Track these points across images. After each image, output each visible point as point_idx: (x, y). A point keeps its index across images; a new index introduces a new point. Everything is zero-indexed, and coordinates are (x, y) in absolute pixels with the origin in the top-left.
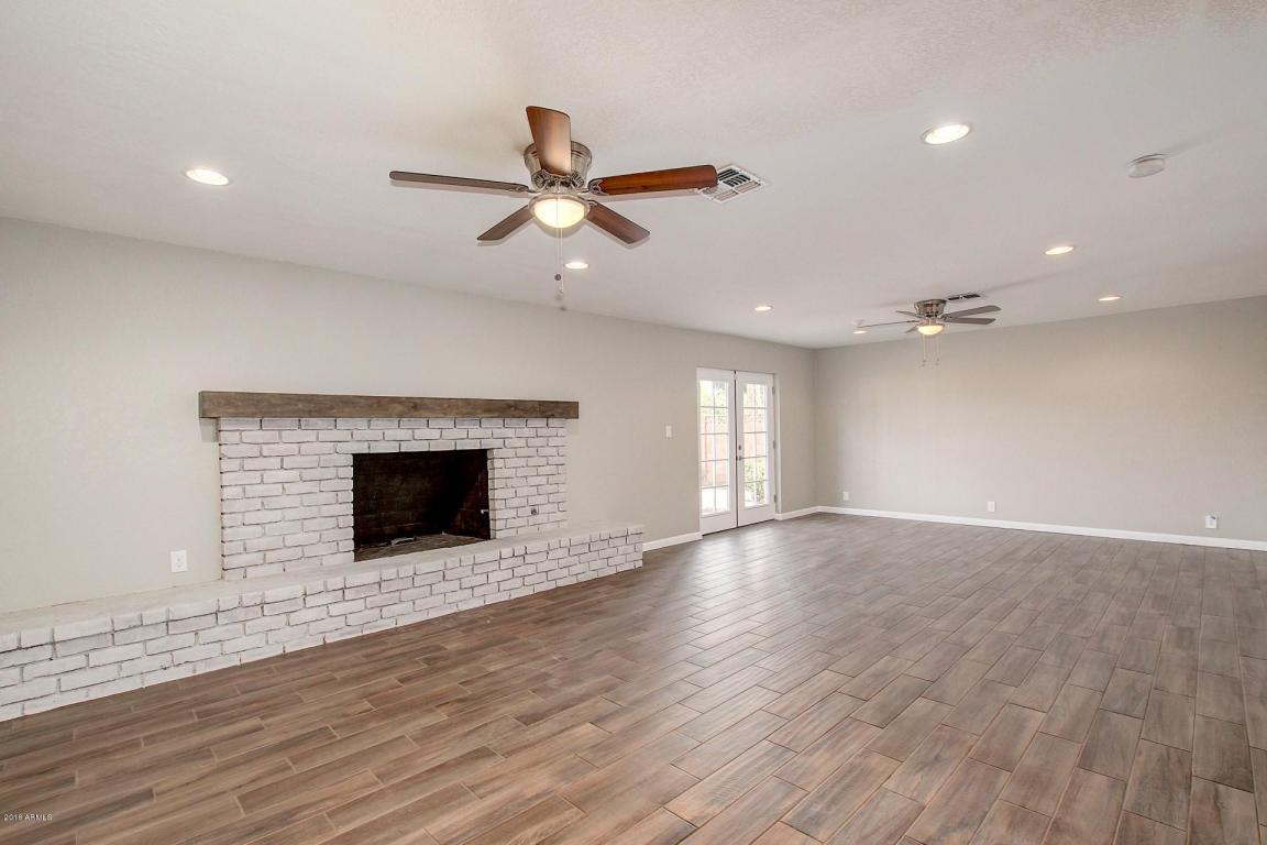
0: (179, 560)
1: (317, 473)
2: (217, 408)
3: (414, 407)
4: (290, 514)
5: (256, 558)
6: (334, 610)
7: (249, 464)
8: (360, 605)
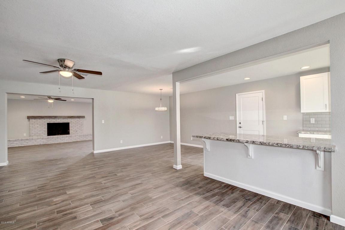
0: (25, 135)
1: (42, 125)
2: (29, 118)
3: (55, 117)
4: (38, 130)
5: (34, 135)
6: (42, 141)
7: (33, 124)
8: (45, 140)
